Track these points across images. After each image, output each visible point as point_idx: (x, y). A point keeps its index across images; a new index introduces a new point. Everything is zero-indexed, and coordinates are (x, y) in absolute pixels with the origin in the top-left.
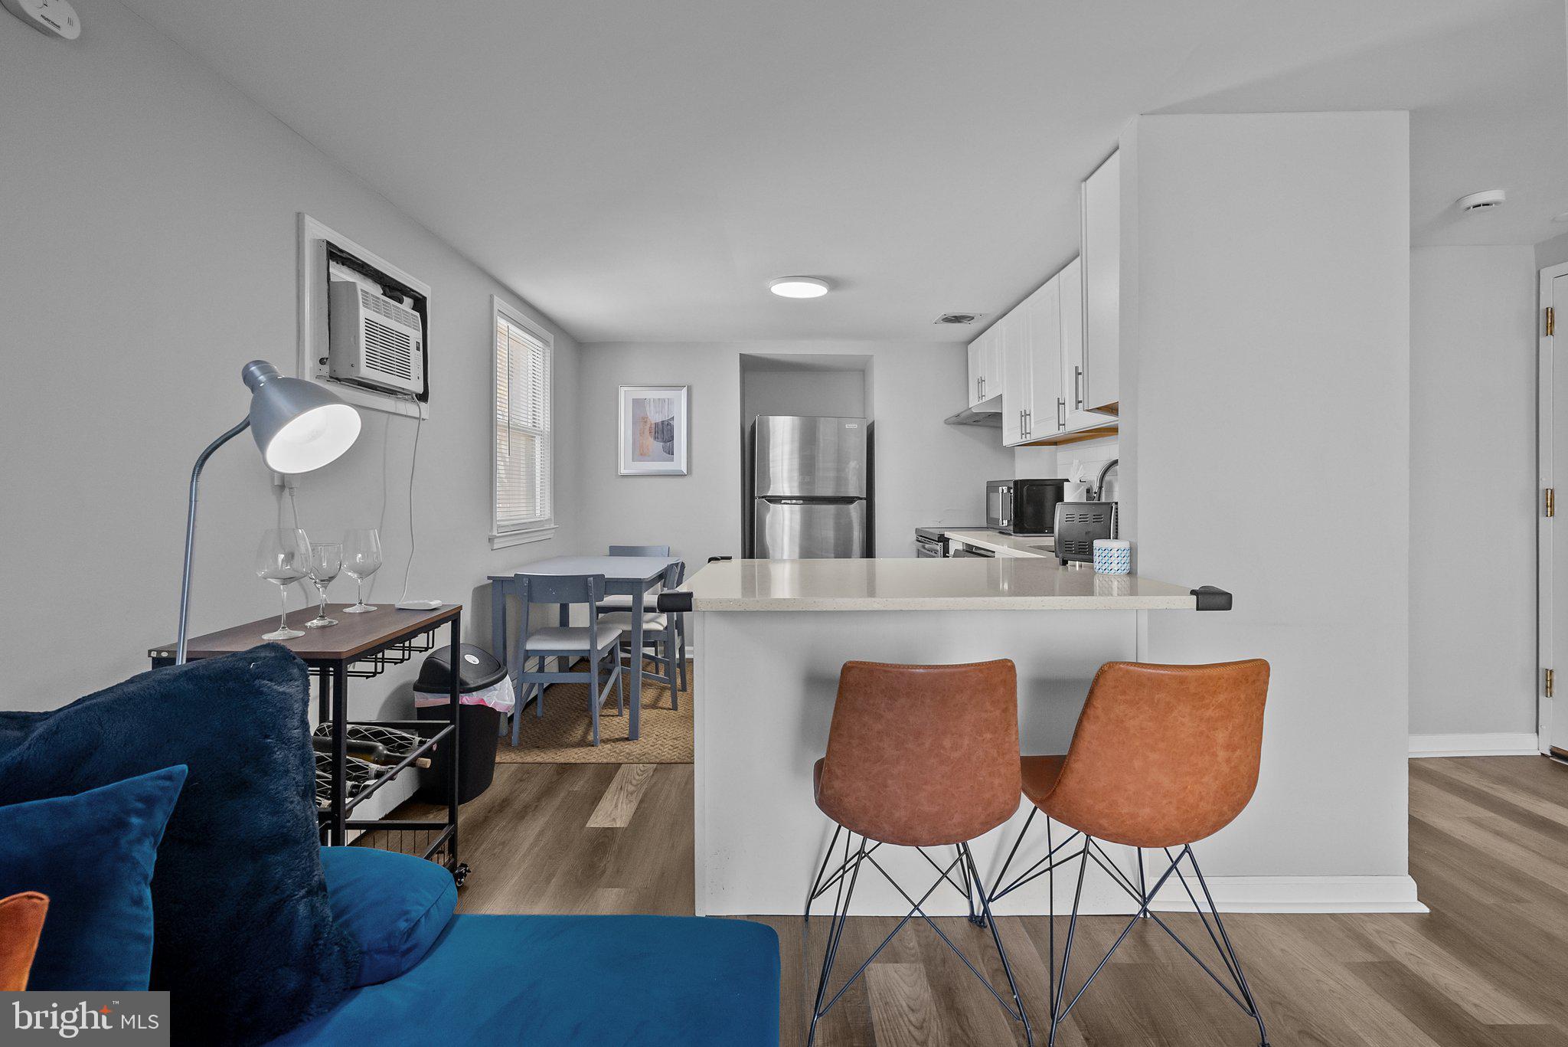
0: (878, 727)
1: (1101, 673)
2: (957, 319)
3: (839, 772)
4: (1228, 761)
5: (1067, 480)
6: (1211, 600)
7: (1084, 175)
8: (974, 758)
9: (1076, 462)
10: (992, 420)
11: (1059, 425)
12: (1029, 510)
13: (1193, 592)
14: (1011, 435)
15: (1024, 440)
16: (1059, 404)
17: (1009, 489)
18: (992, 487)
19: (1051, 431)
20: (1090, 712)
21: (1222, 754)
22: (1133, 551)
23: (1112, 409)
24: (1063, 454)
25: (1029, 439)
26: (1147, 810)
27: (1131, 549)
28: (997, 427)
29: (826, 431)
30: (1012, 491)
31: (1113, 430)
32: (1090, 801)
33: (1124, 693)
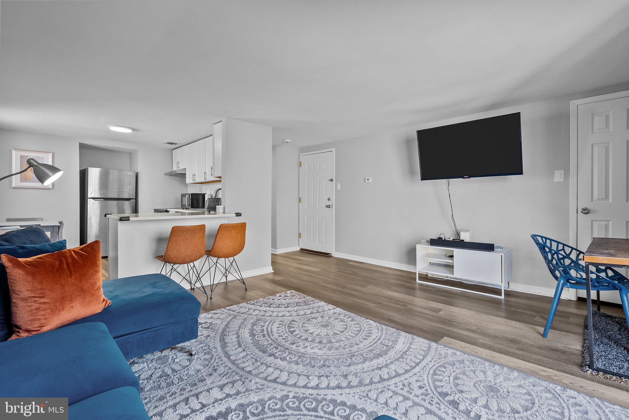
0: (180, 239)
1: (220, 226)
2: (172, 144)
3: (170, 250)
4: (240, 240)
5: (206, 194)
6: (238, 215)
7: (214, 123)
8: (198, 243)
9: (208, 189)
10: (182, 176)
11: (205, 179)
12: (195, 202)
13: (235, 213)
14: (189, 180)
15: (194, 182)
16: (205, 173)
17: (189, 196)
18: (183, 196)
19: (203, 180)
20: (218, 233)
21: (239, 239)
22: (224, 208)
23: (220, 177)
24: (204, 186)
25: (195, 182)
26: (228, 250)
27: (224, 207)
28: (184, 177)
29: (113, 175)
30: (190, 196)
31: (220, 181)
32: (218, 250)
33: (224, 229)
